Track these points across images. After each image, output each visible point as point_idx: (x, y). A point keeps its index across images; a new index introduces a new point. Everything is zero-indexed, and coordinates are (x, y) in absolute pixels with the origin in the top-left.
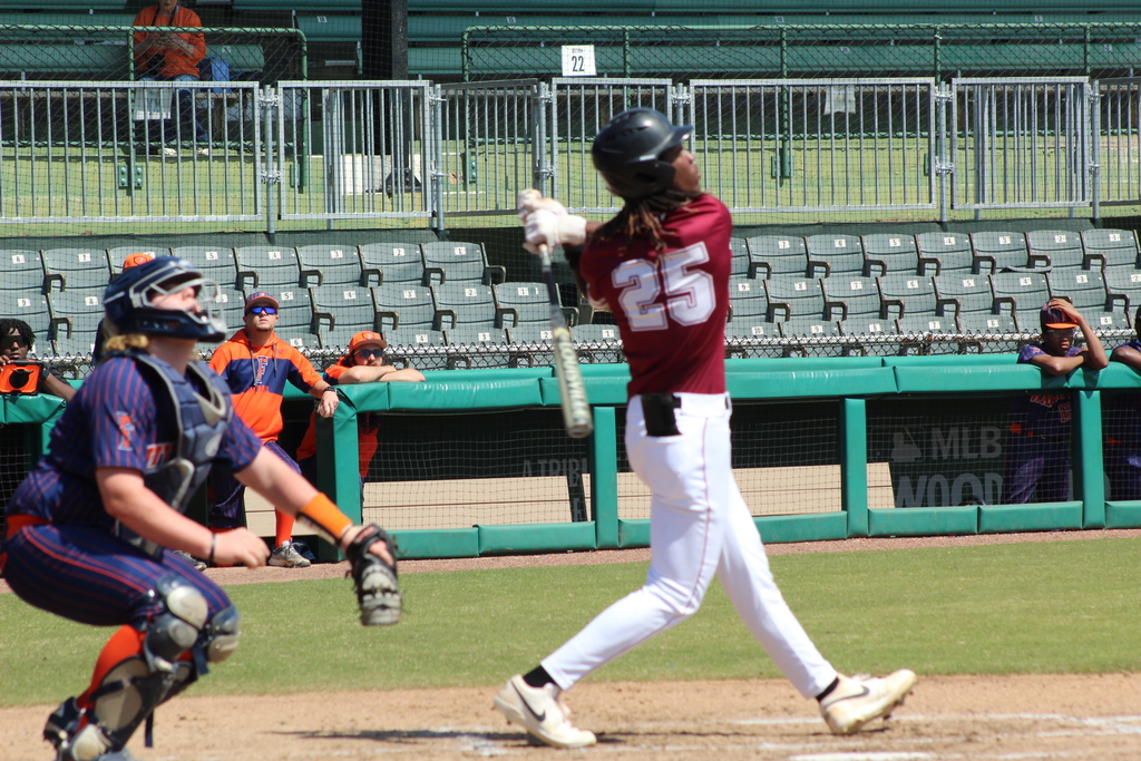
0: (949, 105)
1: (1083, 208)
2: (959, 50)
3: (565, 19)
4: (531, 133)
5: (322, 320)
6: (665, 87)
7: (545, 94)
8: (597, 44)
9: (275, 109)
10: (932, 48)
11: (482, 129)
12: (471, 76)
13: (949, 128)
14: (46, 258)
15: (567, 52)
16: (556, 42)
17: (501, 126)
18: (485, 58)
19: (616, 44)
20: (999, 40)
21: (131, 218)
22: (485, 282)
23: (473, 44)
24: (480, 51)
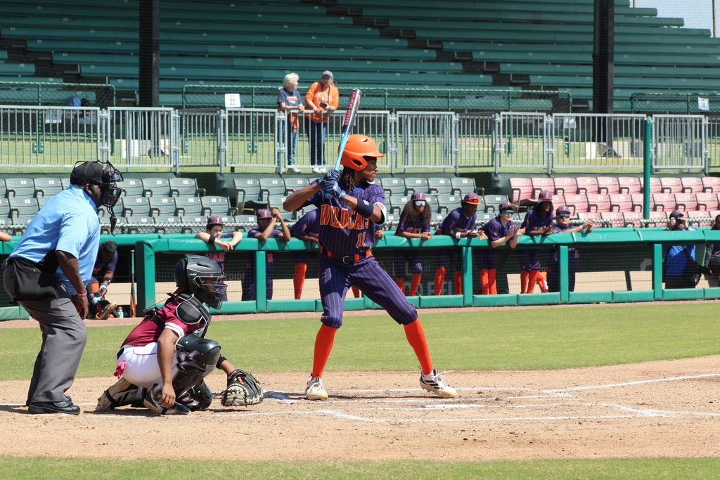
0: (395, 123)
1: (450, 168)
2: (395, 100)
3: (227, 83)
4: (216, 132)
5: (127, 211)
6: (274, 113)
7: (222, 115)
8: (240, 94)
9: (106, 119)
10: (383, 98)
11: (190, 130)
12: (186, 106)
13: (395, 133)
14: (7, 182)
15: (228, 97)
16: (223, 92)
17: (199, 128)
18: (192, 99)
19: (249, 94)
20: (410, 95)
21: (43, 166)
22: (196, 195)
23: (187, 93)
24: (190, 96)
